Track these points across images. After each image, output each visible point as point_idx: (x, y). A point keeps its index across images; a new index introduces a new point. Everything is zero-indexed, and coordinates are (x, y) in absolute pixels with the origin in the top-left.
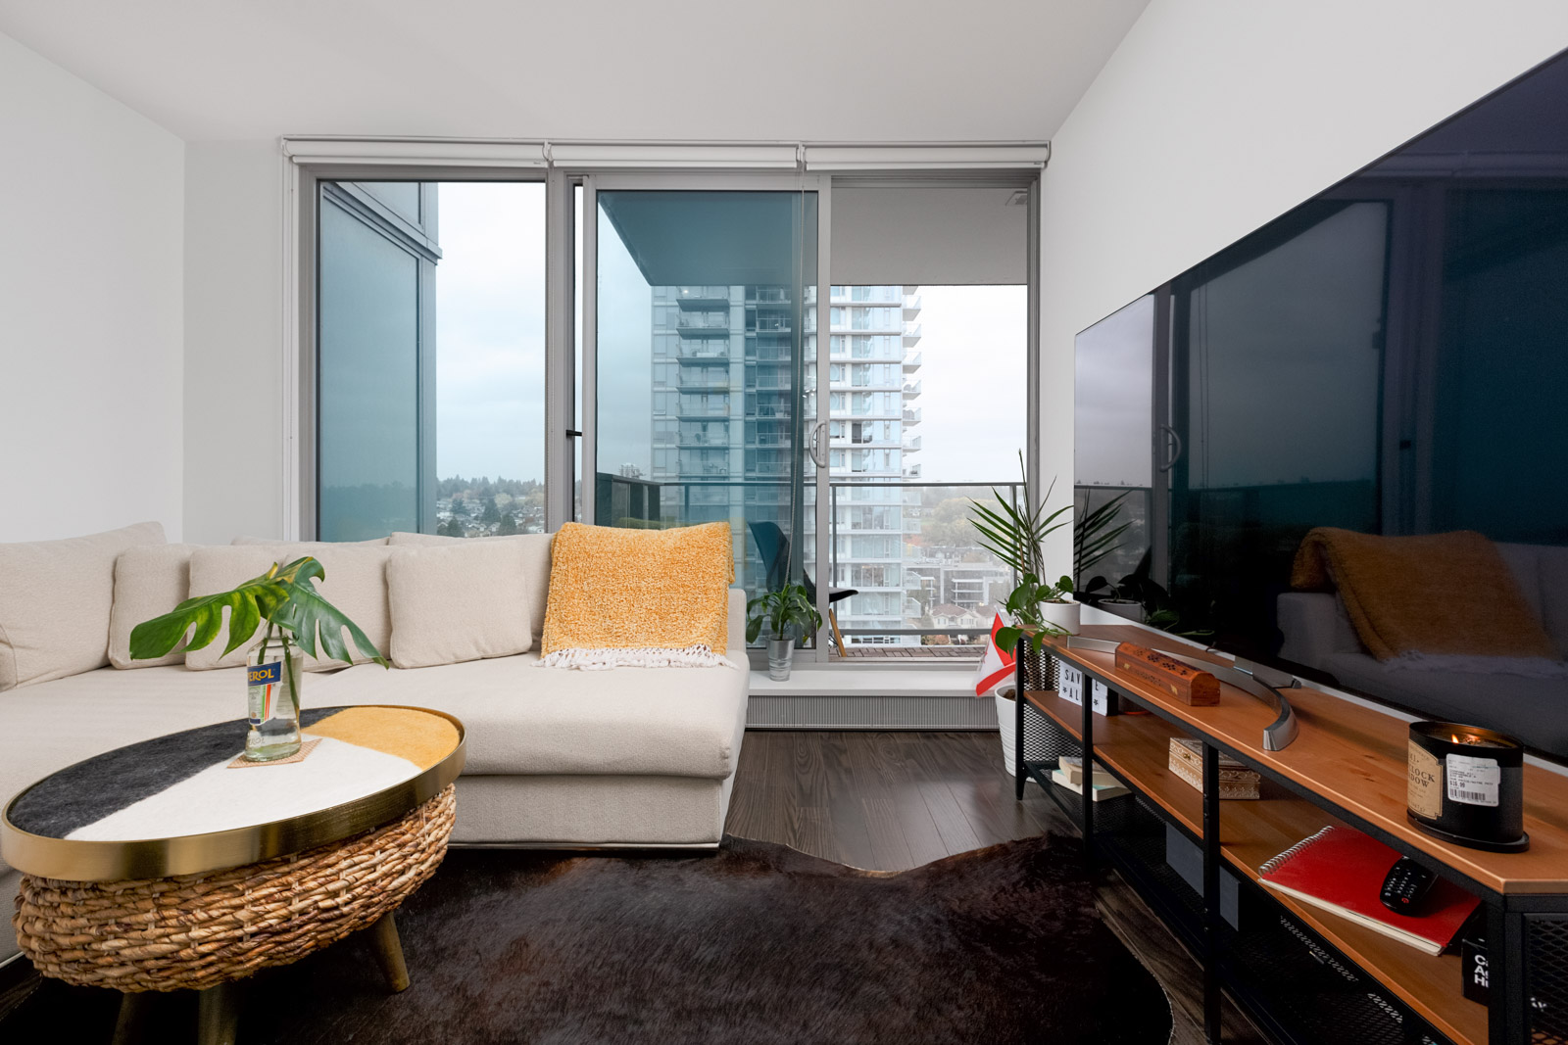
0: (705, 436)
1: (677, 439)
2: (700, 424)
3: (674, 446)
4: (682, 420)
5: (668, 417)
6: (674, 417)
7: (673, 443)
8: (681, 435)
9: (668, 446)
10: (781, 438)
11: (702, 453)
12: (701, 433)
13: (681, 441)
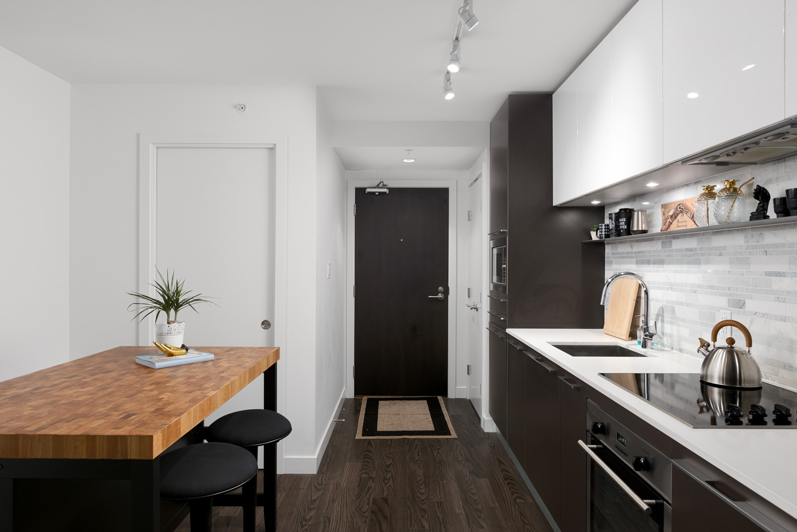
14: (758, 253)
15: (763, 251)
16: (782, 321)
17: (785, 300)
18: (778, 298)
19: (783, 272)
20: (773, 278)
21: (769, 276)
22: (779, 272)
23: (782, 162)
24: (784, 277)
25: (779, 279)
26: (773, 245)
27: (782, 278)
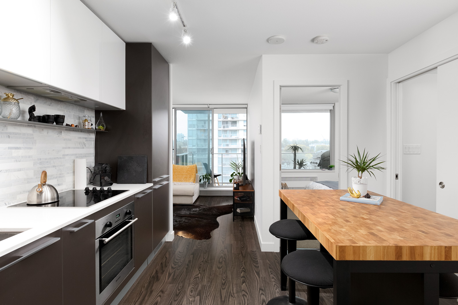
0: (205, 125)
1: (196, 127)
2: (203, 122)
3: (195, 129)
4: (198, 120)
5: (193, 120)
6: (195, 120)
7: (195, 128)
8: (197, 125)
9: (193, 129)
10: (230, 126)
11: (204, 131)
12: (204, 125)
13: (198, 127)
14: (3, 136)
15: (7, 136)
16: (19, 171)
17: (20, 161)
18: (16, 160)
19: (20, 147)
20: (13, 150)
21: (11, 149)
22: (17, 147)
23: (19, 93)
24: (20, 149)
25: (17, 150)
26: (14, 133)
27: (19, 150)
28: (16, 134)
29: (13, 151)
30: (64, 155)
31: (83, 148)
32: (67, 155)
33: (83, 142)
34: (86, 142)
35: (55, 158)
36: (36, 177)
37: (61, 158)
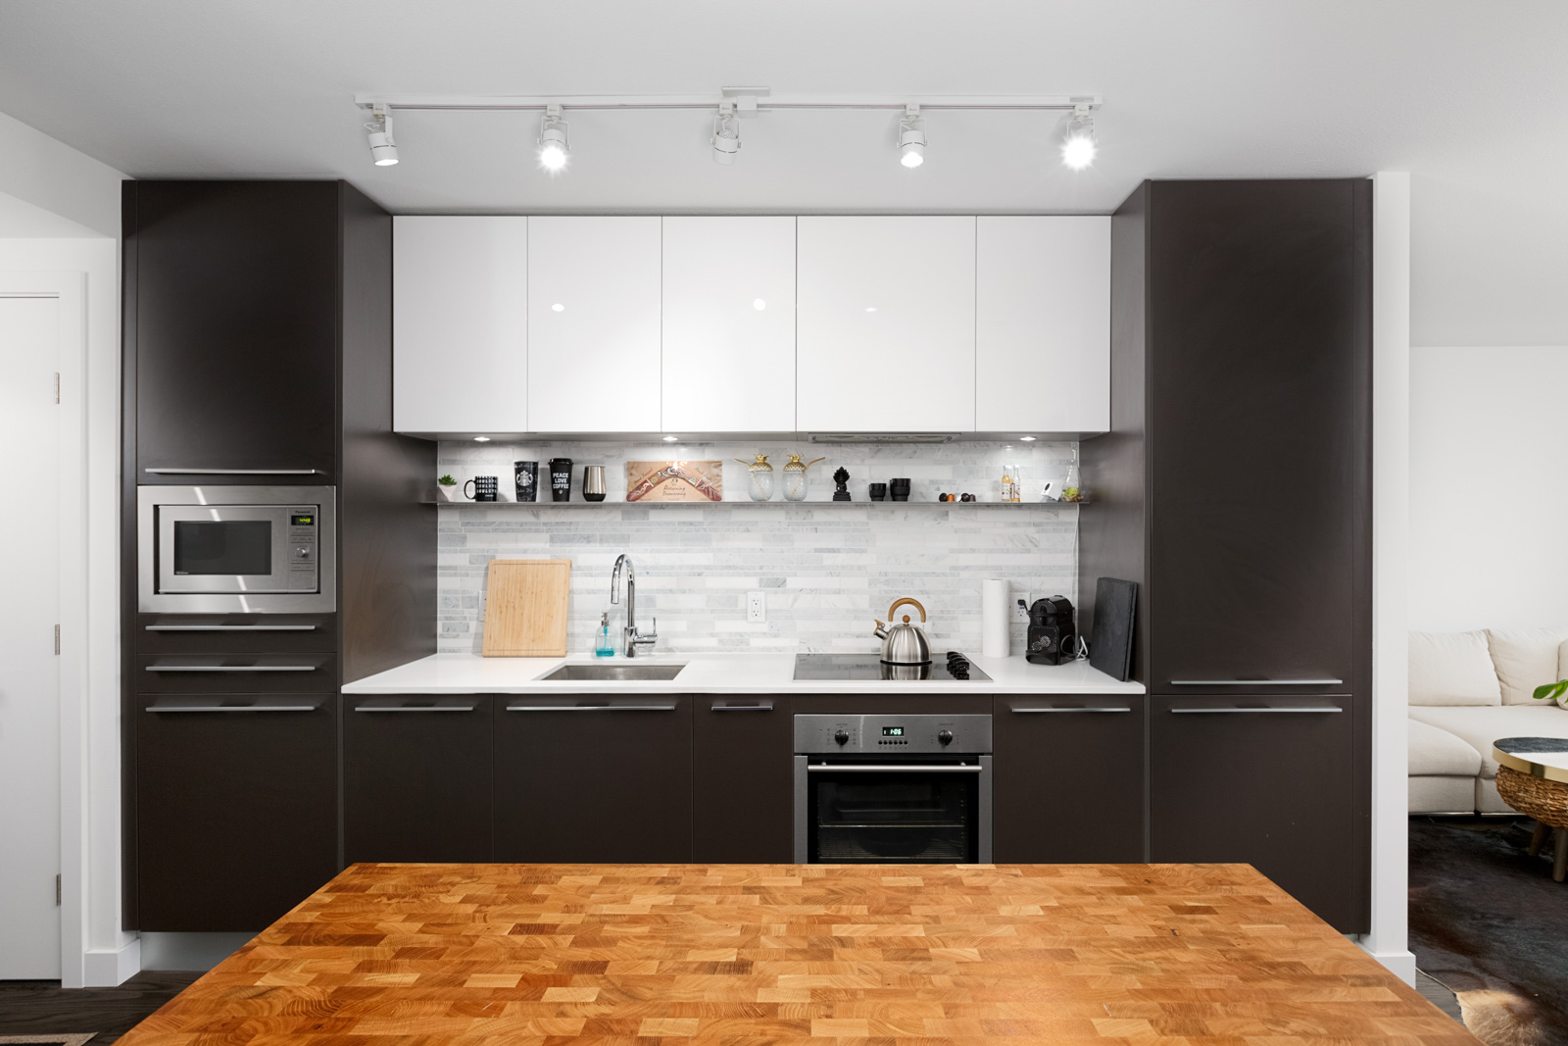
14: (804, 530)
15: (812, 528)
16: (836, 594)
17: (839, 575)
18: (830, 572)
19: (838, 549)
21: (819, 552)
22: (833, 549)
24: (839, 553)
25: (832, 554)
26: (825, 523)
27: (836, 554)
28: (830, 525)
29: (825, 555)
30: (953, 568)
31: (1029, 551)
32: (966, 568)
33: (1027, 536)
34: (1036, 536)
35: (926, 574)
36: (876, 611)
37: (944, 574)
